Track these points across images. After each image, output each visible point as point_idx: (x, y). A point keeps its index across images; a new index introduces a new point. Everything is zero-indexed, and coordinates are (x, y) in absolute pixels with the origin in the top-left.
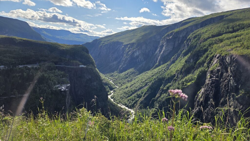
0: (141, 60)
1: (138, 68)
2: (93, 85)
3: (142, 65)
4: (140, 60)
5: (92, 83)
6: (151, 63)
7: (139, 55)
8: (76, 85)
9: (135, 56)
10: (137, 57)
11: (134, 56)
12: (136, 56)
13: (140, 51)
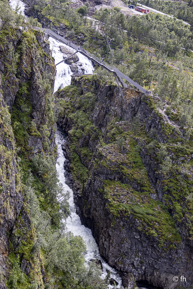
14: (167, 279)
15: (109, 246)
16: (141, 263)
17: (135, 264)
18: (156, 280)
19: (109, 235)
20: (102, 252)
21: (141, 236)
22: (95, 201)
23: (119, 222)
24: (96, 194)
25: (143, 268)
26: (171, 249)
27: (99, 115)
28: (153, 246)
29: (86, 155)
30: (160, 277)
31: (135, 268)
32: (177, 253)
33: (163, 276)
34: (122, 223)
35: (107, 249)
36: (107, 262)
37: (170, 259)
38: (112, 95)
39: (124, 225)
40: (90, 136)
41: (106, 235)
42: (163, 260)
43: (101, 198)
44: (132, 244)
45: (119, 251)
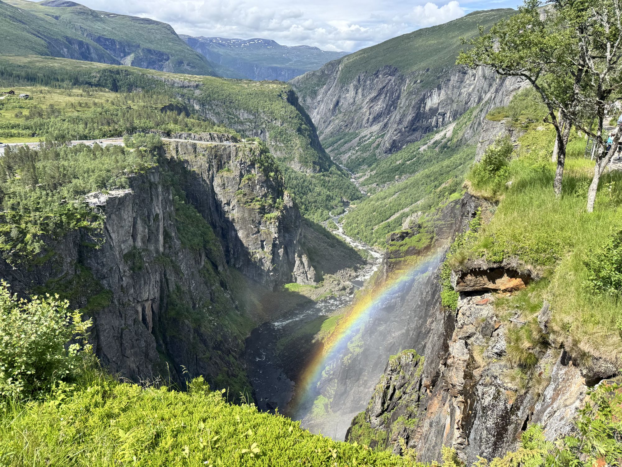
0: (443, 119)
1: (432, 141)
3: (442, 134)
4: (441, 120)
6: (471, 127)
7: (439, 104)
8: (218, 189)
9: (427, 108)
10: (434, 111)
11: (424, 107)
12: (430, 110)
13: (443, 92)
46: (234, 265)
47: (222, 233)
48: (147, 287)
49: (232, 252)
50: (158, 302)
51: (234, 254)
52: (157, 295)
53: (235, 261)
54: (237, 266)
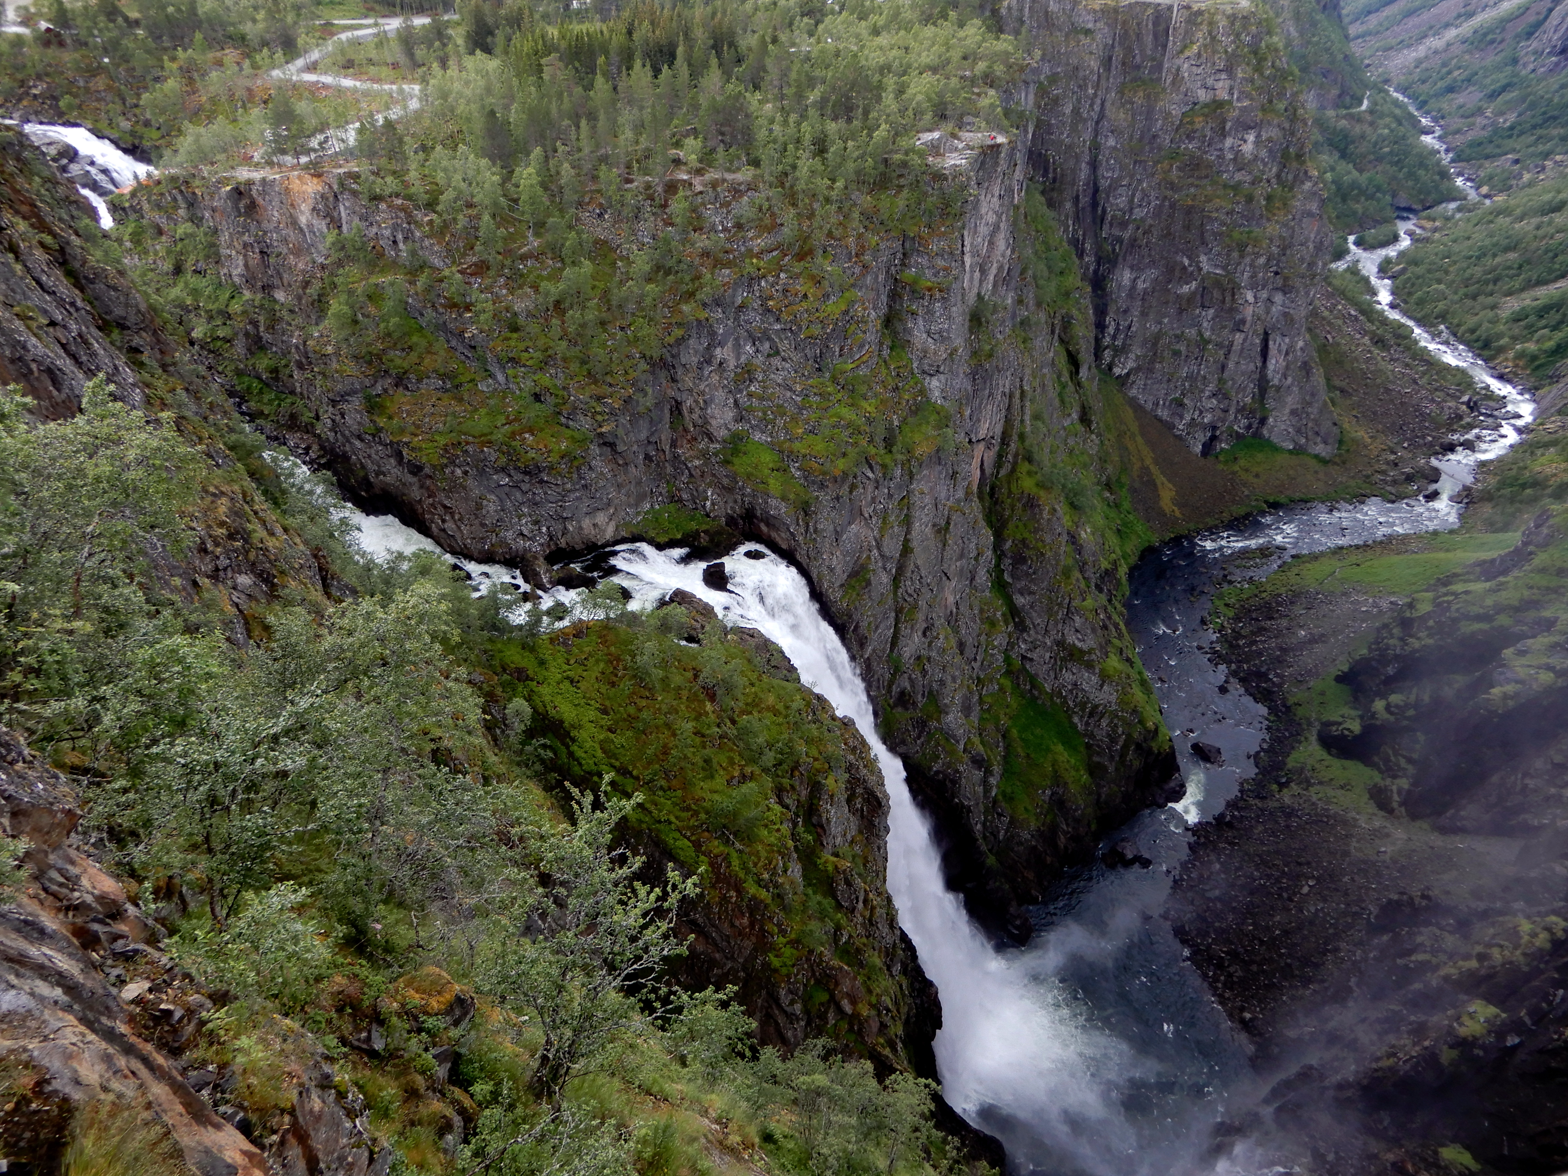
2: (1230, 156)
5: (1229, 142)
8: (1111, 142)
14: (595, 525)
15: (459, 528)
16: (536, 522)
17: (526, 532)
18: (577, 539)
19: (445, 507)
20: (450, 546)
21: (510, 476)
22: (369, 456)
23: (453, 472)
24: (362, 440)
25: (544, 529)
26: (578, 468)
27: (246, 265)
28: (542, 481)
29: (275, 371)
30: (581, 528)
31: (529, 539)
32: (590, 468)
33: (586, 523)
34: (459, 472)
35: (458, 536)
36: (470, 558)
37: (585, 487)
38: (253, 206)
39: (466, 473)
40: (255, 324)
41: (441, 511)
42: (572, 496)
43: (380, 443)
44: (501, 500)
45: (483, 525)
46: (1110, 368)
47: (1096, 272)
48: (989, 407)
49: (1111, 330)
50: (997, 448)
51: (1114, 337)
52: (998, 430)
53: (1114, 357)
54: (1117, 371)
